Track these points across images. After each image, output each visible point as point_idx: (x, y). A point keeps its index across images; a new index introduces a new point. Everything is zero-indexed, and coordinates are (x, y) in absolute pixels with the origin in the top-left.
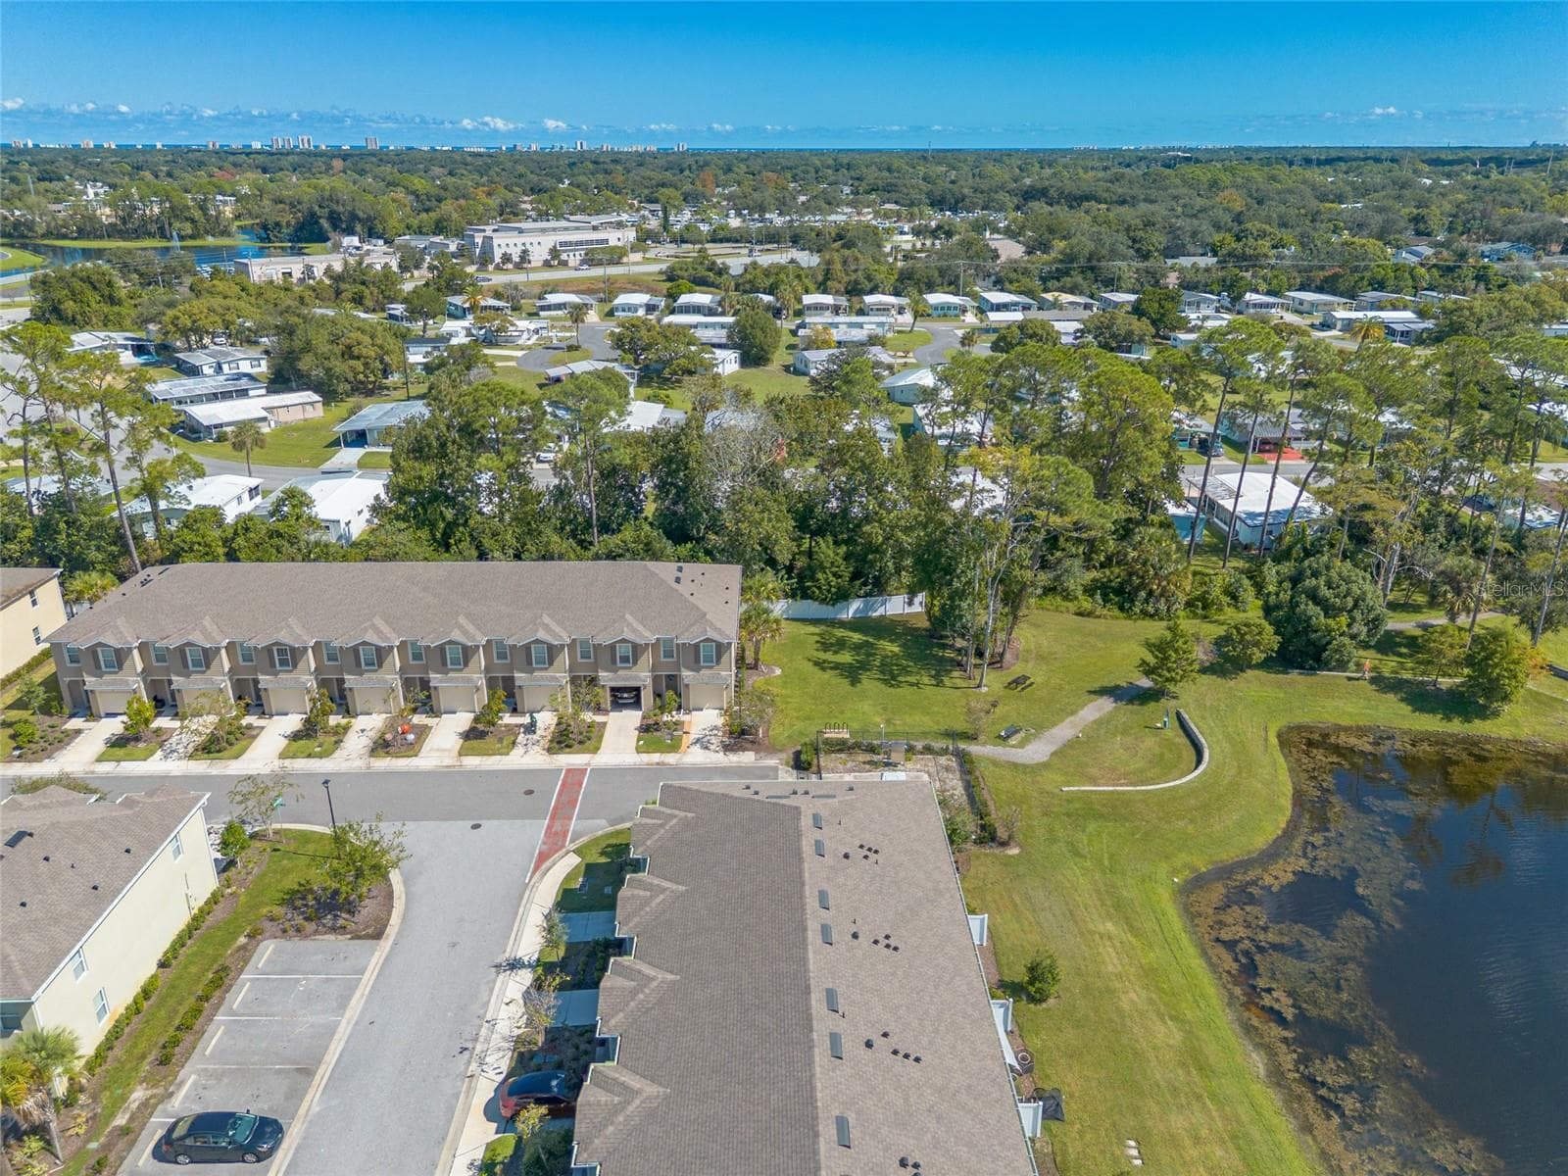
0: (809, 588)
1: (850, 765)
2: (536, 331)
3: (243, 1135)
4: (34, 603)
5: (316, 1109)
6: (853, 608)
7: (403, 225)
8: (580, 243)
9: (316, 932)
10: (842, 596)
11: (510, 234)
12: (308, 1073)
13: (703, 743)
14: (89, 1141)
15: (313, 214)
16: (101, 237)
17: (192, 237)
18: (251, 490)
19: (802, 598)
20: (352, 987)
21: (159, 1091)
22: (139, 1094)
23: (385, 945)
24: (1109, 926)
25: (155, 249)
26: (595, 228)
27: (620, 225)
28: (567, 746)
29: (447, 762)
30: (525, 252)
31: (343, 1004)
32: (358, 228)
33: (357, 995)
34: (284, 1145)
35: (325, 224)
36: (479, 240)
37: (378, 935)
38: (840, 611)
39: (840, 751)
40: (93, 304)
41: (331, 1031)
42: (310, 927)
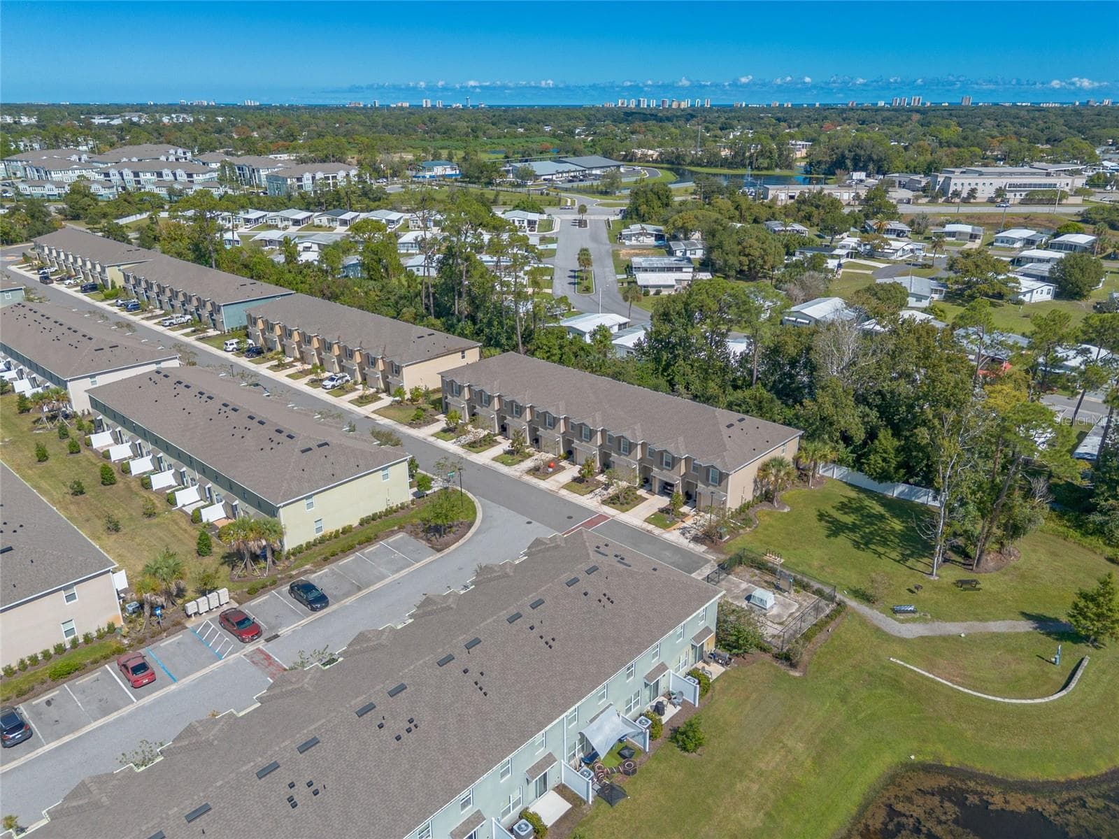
0: (863, 463)
1: (755, 578)
2: (912, 251)
3: (311, 596)
4: (463, 357)
5: (348, 604)
6: (898, 491)
7: (904, 166)
8: (1025, 185)
9: (421, 538)
10: (884, 477)
11: (971, 176)
12: (359, 589)
13: (684, 531)
14: (279, 574)
15: (843, 156)
16: (716, 166)
17: (767, 169)
18: (620, 325)
19: (858, 470)
20: (409, 565)
21: (314, 569)
22: (307, 567)
23: (439, 555)
24: (800, 747)
25: (725, 175)
26: (1048, 174)
27: (1072, 173)
28: (614, 503)
29: (554, 488)
30: (973, 191)
31: (397, 571)
32: (871, 166)
33: (407, 570)
34: (325, 610)
35: (849, 163)
36: (941, 179)
37: (439, 551)
38: (888, 489)
39: (759, 569)
40: (656, 208)
41: (383, 577)
42: (422, 535)
